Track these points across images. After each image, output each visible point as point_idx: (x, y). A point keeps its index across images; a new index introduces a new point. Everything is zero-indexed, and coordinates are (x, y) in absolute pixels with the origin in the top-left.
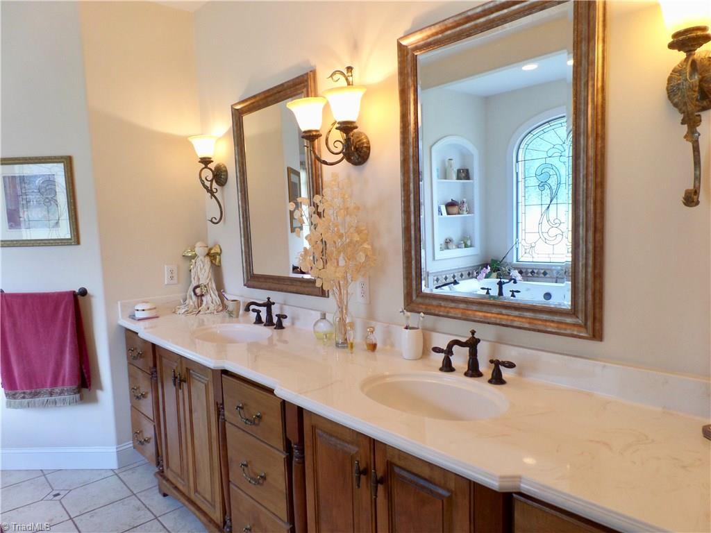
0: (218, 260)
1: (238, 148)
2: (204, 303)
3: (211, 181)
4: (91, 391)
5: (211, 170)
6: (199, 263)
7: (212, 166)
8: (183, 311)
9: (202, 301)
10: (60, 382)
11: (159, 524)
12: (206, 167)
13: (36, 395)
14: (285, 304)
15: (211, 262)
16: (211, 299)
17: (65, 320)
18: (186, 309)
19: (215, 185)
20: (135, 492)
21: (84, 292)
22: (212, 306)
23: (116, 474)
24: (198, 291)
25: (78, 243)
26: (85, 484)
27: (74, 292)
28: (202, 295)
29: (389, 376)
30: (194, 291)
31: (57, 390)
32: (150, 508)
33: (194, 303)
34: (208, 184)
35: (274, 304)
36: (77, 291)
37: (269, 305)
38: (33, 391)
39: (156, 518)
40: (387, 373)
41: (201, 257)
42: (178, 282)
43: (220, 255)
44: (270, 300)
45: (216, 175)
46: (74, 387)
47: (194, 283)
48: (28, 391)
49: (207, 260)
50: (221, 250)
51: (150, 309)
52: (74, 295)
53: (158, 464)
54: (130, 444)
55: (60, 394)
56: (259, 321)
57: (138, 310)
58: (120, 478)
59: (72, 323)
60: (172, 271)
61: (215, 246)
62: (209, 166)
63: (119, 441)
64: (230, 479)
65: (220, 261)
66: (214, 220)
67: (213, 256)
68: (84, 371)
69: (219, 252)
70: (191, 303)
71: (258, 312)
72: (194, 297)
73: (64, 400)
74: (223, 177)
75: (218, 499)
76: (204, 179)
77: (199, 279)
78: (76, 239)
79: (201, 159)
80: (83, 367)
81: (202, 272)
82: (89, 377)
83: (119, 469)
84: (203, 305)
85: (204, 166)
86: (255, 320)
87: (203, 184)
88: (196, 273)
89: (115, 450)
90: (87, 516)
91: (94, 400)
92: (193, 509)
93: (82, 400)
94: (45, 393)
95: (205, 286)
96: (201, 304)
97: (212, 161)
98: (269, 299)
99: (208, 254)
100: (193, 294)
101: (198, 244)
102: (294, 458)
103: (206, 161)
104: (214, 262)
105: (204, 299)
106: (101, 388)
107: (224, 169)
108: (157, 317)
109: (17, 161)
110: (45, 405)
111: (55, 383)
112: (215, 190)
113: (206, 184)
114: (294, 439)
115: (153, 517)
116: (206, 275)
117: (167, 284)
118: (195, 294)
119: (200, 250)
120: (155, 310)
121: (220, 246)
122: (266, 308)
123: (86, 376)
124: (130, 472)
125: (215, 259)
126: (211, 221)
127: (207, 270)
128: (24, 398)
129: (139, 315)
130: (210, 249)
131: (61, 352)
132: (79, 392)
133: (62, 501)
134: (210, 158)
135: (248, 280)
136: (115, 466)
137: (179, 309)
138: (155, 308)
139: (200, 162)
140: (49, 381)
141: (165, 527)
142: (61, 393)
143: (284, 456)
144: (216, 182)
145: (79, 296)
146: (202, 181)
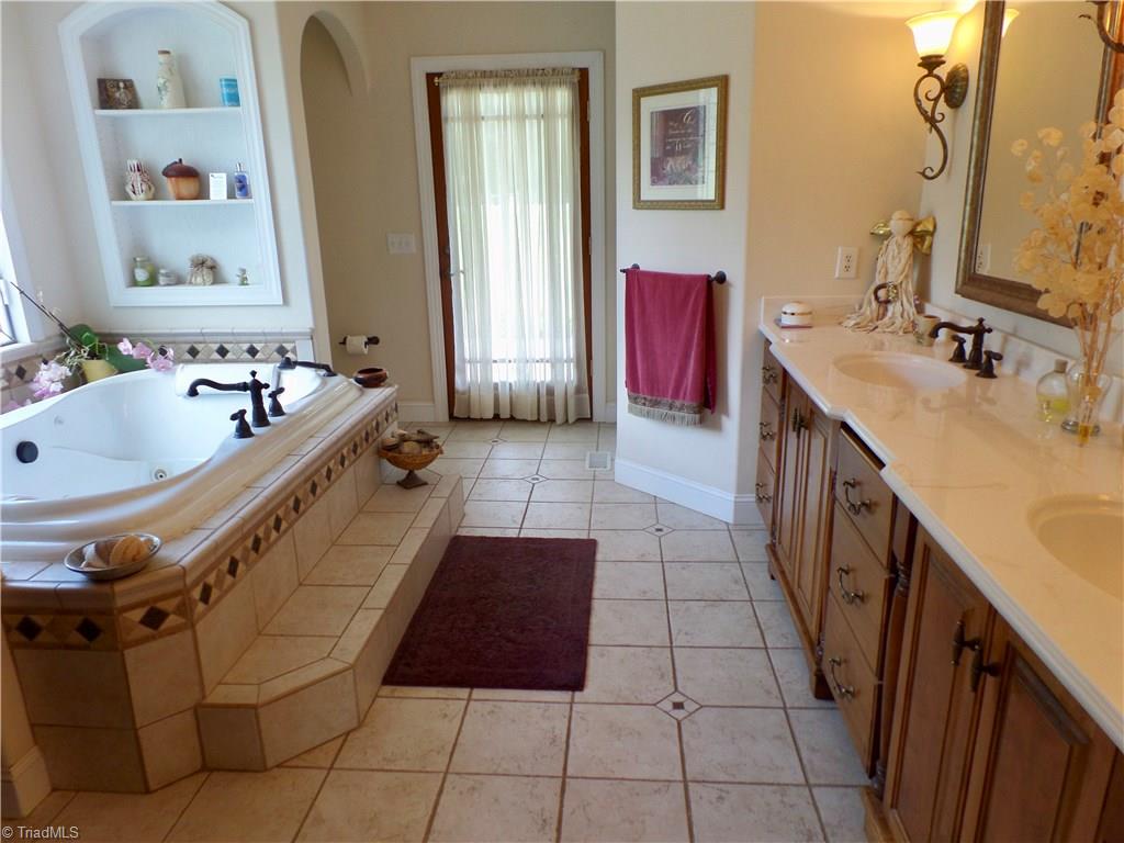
0: (927, 243)
1: (990, 32)
2: (889, 314)
3: (936, 100)
4: (715, 414)
5: (938, 78)
6: (893, 247)
7: (942, 71)
8: (853, 322)
9: (886, 310)
10: (682, 394)
11: (751, 610)
12: (930, 74)
13: (655, 404)
14: (1014, 335)
15: (915, 245)
16: (900, 310)
17: (694, 314)
18: (858, 320)
19: (942, 106)
20: (741, 560)
21: (721, 278)
22: (899, 321)
23: (729, 530)
24: (882, 294)
25: (722, 207)
26: (692, 529)
27: (709, 276)
28: (888, 302)
29: (1105, 503)
30: (876, 292)
31: (678, 403)
32: (750, 586)
33: (871, 312)
34: (928, 106)
35: (990, 331)
36: (713, 275)
37: (979, 331)
38: (654, 398)
39: (751, 601)
40: (1106, 498)
41: (898, 238)
42: (857, 277)
43: (932, 234)
44: (984, 323)
45: (947, 88)
46: (695, 405)
47: (879, 281)
48: (649, 398)
49: (909, 241)
50: (935, 227)
51: (802, 314)
52: (708, 280)
53: (773, 534)
54: (752, 497)
55: (679, 410)
56: (959, 356)
57: (785, 313)
58: (731, 536)
59: (702, 319)
60: (848, 258)
61: (927, 219)
62: (935, 72)
63: (740, 489)
64: (831, 584)
65: (931, 247)
66: (928, 173)
67: (920, 238)
68: (709, 386)
69: (931, 229)
70: (868, 313)
71: (962, 342)
72: (874, 304)
73: (683, 418)
74: (958, 90)
75: (816, 607)
76: (922, 96)
77: (887, 273)
78: (720, 202)
79: (922, 58)
80: (708, 380)
81: (895, 262)
82: (714, 395)
83: (735, 525)
84: (886, 319)
85: (926, 72)
86: (952, 355)
87: (919, 106)
88: (885, 263)
89: (733, 499)
90: (679, 565)
91: (716, 426)
92: (792, 607)
93: (702, 422)
94: (664, 405)
95: (895, 287)
96: (884, 315)
97: (943, 62)
98: (981, 321)
99: (912, 233)
100: (873, 297)
101: (897, 215)
102: (898, 585)
103: (931, 63)
104: (919, 246)
105: (890, 307)
106: (726, 412)
107: (963, 75)
108: (810, 327)
109: (666, 89)
110: (663, 418)
111: (676, 395)
112: (938, 117)
113: (923, 105)
114: (901, 557)
115: (748, 599)
116: (900, 267)
117: (838, 278)
118: (877, 298)
119: (898, 224)
120: (809, 316)
121: (934, 219)
122: (973, 336)
123: (710, 394)
124: (746, 533)
125: (923, 241)
126: (923, 174)
127: (903, 261)
128: (644, 404)
129: (787, 320)
130: (918, 224)
131: (686, 356)
132: (699, 412)
133: (662, 539)
134: (941, 56)
135: (964, 283)
136: (730, 520)
137: (849, 318)
138: (810, 313)
139: (920, 65)
140: (670, 392)
141: (756, 616)
142: (681, 409)
143: (887, 577)
144: (947, 101)
145: (715, 282)
146: (917, 100)
